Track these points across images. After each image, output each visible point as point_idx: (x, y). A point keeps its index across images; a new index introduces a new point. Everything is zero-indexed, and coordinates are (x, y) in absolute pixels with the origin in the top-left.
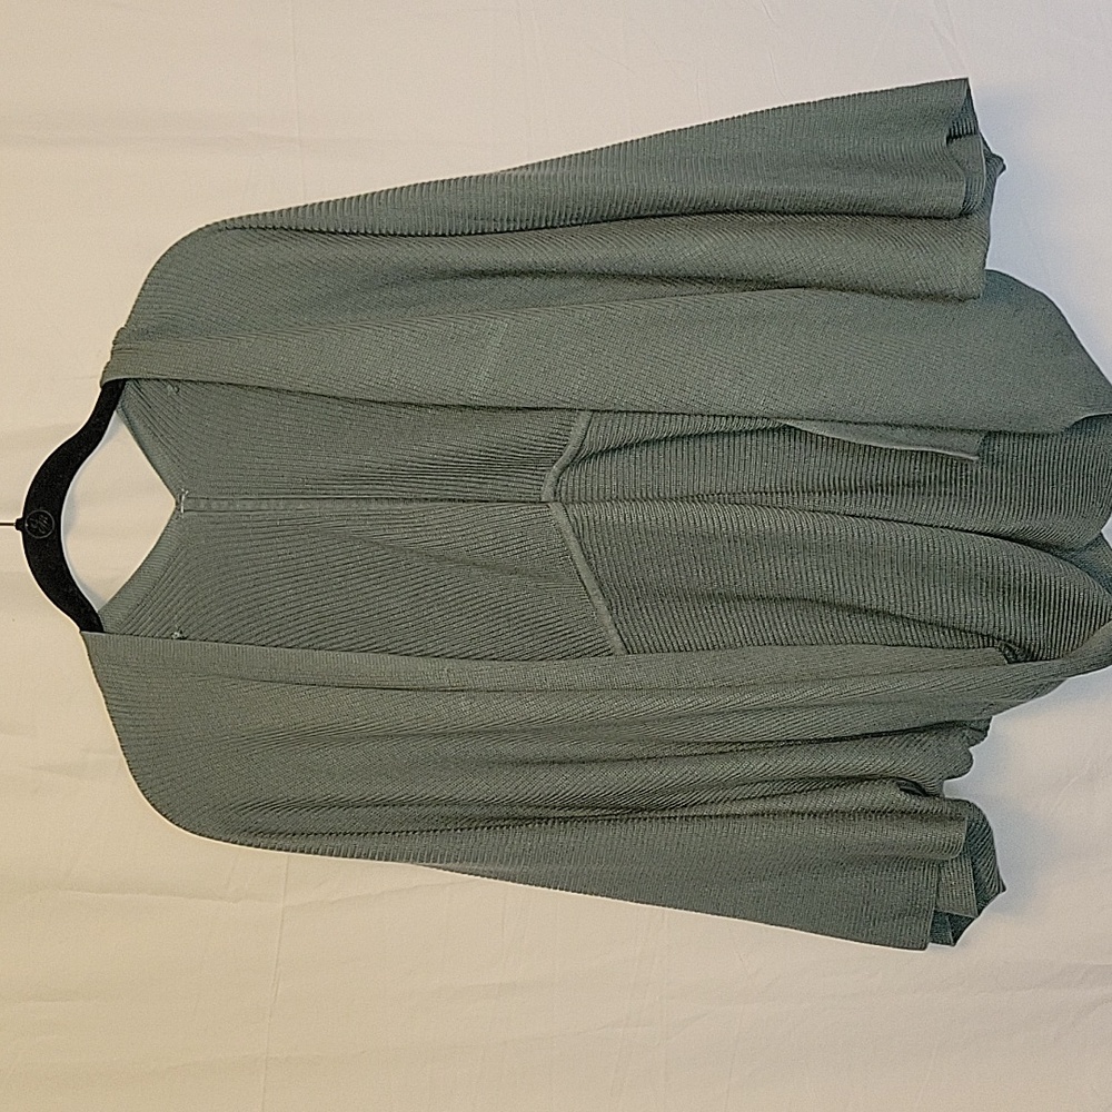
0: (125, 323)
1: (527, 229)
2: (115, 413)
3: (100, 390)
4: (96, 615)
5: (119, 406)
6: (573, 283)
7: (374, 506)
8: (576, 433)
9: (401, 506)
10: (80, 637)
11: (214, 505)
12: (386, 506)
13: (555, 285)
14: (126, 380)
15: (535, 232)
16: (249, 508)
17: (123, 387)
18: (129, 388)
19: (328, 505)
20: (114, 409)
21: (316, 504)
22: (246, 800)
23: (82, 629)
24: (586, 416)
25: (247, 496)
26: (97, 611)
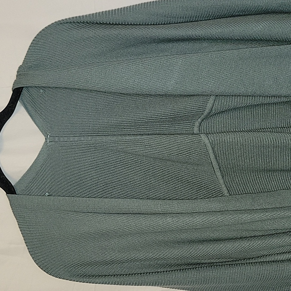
0: (22, 63)
1: (187, 22)
2: (19, 101)
3: (12, 92)
4: (13, 187)
5: (20, 98)
6: (205, 44)
7: (127, 138)
8: (209, 105)
9: (138, 137)
10: (6, 197)
11: (62, 139)
12: (132, 137)
13: (197, 45)
14: (23, 87)
15: (191, 23)
16: (76, 140)
17: (22, 91)
18: (24, 91)
19: (109, 138)
20: (18, 100)
21: (104, 138)
22: (78, 263)
23: (7, 193)
24: (213, 98)
25: (75, 135)
26: (13, 185)
